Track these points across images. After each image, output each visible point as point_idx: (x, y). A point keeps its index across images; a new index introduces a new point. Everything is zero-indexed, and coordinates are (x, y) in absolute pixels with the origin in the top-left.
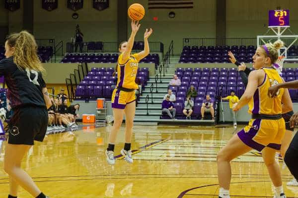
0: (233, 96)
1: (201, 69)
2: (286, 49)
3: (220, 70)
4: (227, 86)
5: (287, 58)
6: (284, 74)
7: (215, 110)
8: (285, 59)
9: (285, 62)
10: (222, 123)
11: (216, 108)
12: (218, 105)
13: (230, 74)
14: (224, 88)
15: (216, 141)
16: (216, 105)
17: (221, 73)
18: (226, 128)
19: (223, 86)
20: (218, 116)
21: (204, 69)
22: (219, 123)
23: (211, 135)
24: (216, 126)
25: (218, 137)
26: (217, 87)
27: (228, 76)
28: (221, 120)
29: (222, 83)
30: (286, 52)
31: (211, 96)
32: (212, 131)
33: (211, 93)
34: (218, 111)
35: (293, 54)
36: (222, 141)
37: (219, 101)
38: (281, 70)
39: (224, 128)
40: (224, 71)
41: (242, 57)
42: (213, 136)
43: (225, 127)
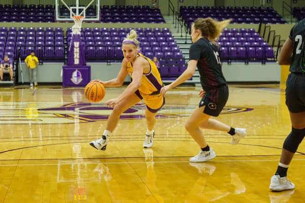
0: (33, 56)
2: (85, 9)
3: (18, 29)
4: (25, 46)
5: (86, 18)
6: (83, 33)
8: (84, 18)
9: (83, 21)
10: (21, 84)
11: (14, 69)
12: (17, 65)
13: (28, 33)
14: (22, 48)
15: (15, 103)
16: (15, 66)
17: (19, 33)
18: (25, 90)
19: (22, 46)
20: (17, 77)
21: (1, 28)
22: (18, 83)
23: (10, 97)
24: (16, 87)
25: (17, 99)
26: (15, 46)
27: (26, 36)
28: (19, 81)
29: (20, 43)
30: (84, 11)
32: (10, 92)
33: (9, 53)
34: (17, 71)
35: (91, 14)
36: (21, 103)
37: (18, 62)
38: (80, 30)
39: (23, 90)
40: (22, 31)
41: (40, 16)
42: (12, 98)
43: (24, 88)
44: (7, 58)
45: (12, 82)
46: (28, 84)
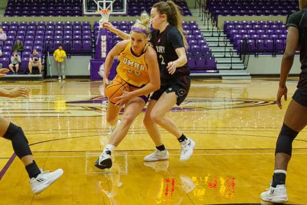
0: (60, 50)
1: (26, 22)
2: (112, 2)
3: (46, 23)
4: (54, 40)
5: (113, 11)
7: (42, 64)
8: (111, 12)
9: (110, 15)
10: (50, 77)
11: (43, 63)
12: (46, 59)
13: (56, 27)
14: (51, 42)
15: (44, 96)
16: (43, 60)
17: (47, 27)
18: (54, 83)
19: (50, 40)
20: (45, 70)
21: (30, 23)
22: (46, 77)
23: (39, 90)
24: (44, 80)
25: (46, 92)
26: (44, 40)
27: (54, 30)
28: (48, 74)
29: (49, 37)
30: (111, 5)
31: (38, 50)
32: (39, 86)
33: (38, 47)
34: (45, 65)
35: (118, 8)
36: (49, 96)
37: (46, 56)
39: (51, 83)
40: (50, 25)
41: (68, 10)
42: (41, 91)
43: (52, 81)
44: (35, 52)
45: (41, 75)
46: (57, 77)
